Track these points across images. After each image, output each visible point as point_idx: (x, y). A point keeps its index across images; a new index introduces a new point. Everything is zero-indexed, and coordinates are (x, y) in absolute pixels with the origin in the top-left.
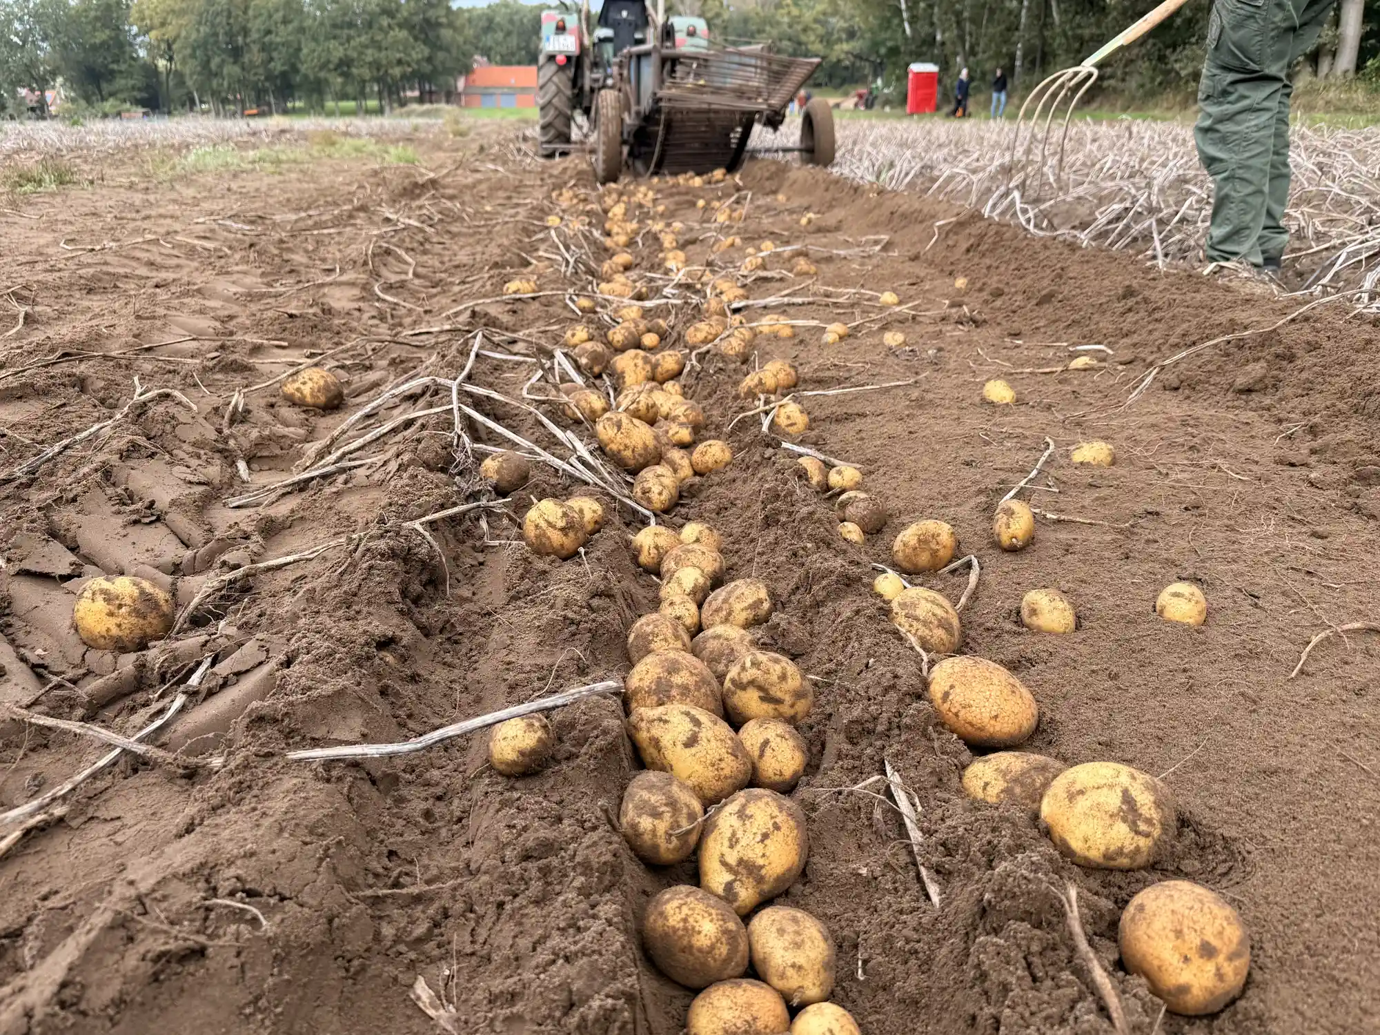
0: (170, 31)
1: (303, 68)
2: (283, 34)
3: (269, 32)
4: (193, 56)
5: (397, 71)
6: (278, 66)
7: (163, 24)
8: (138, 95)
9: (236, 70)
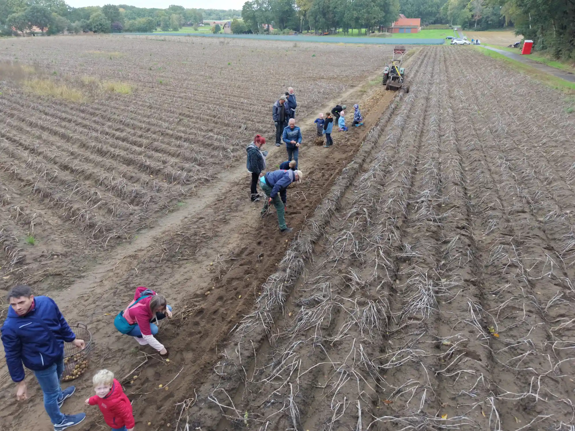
0: (306, 8)
1: (344, 20)
2: (340, 9)
3: (335, 8)
4: (312, 15)
5: (373, 21)
6: (336, 19)
7: (305, 5)
8: (294, 27)
9: (324, 20)
